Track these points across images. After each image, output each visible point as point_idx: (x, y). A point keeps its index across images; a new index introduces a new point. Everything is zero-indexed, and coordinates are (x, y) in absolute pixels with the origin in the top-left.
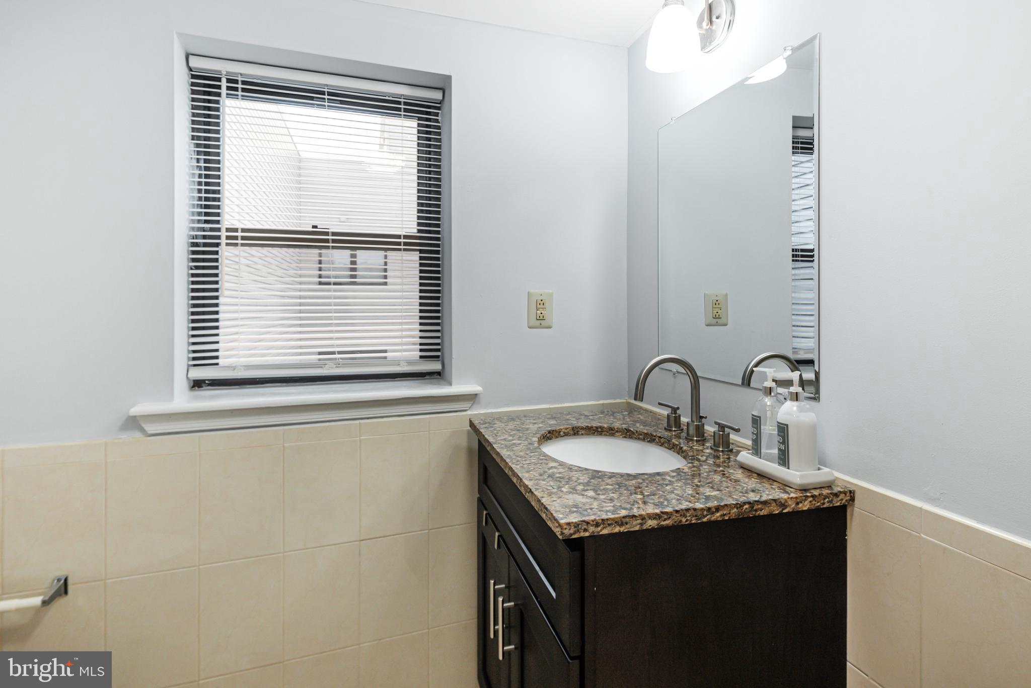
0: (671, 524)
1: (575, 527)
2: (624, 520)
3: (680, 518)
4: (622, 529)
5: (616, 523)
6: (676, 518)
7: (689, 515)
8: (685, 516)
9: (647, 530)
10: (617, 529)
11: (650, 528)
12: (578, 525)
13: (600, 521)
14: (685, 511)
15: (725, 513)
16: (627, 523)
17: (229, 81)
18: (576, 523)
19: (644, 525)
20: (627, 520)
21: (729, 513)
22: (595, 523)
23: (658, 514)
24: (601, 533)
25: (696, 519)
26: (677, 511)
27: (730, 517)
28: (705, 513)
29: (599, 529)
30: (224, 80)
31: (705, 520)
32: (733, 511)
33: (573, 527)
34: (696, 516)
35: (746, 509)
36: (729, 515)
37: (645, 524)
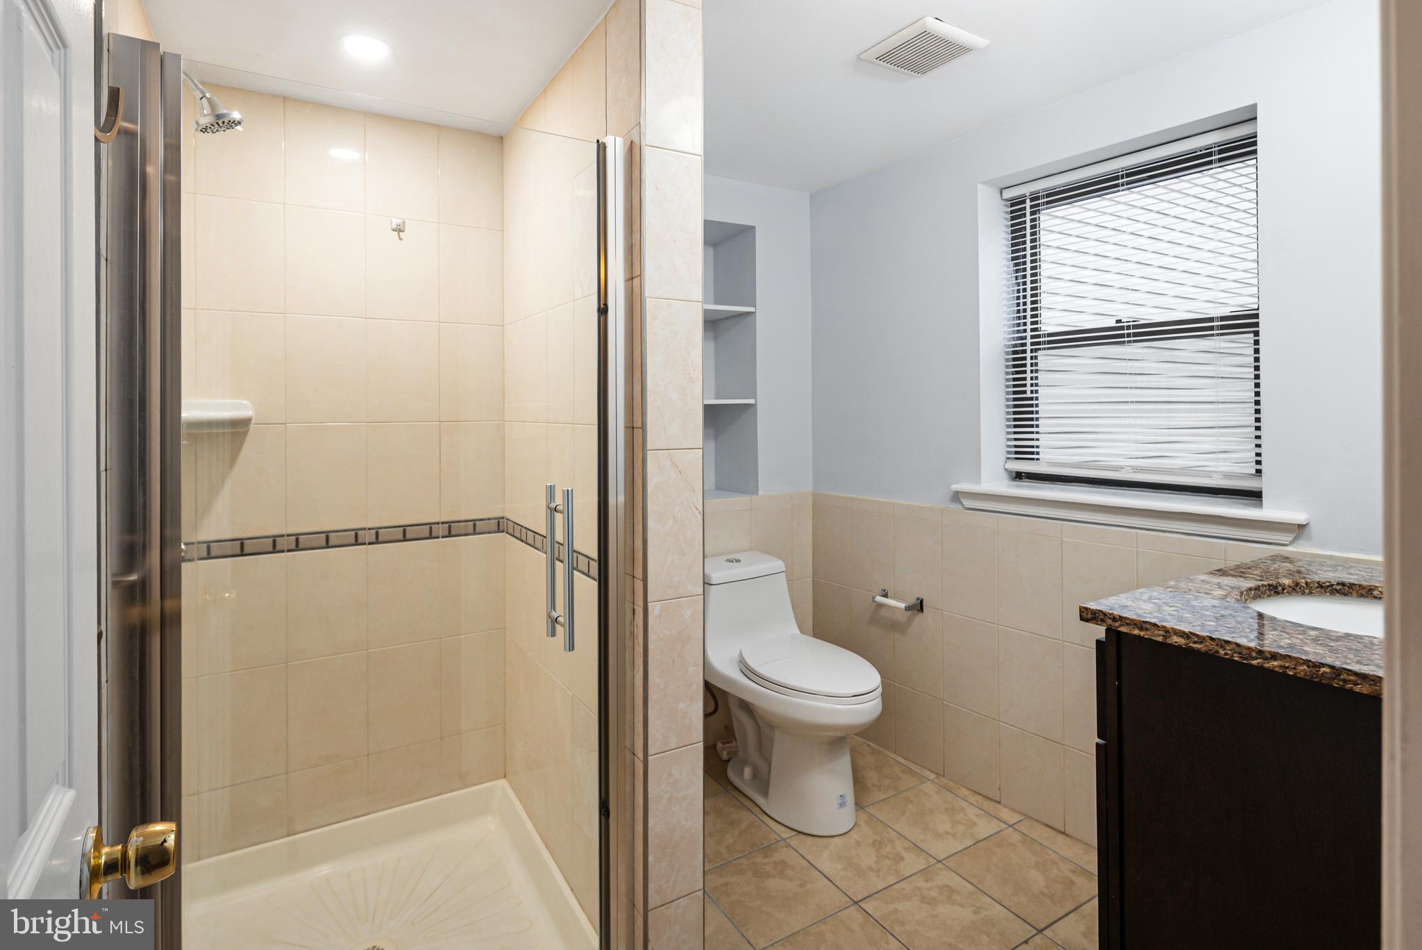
0: (1204, 649)
1: (1092, 614)
2: (1144, 625)
3: (1216, 647)
4: (1142, 634)
5: (1135, 624)
6: (1212, 646)
7: (1229, 648)
8: (1222, 647)
9: (1171, 645)
10: (1136, 632)
11: (1177, 644)
12: (1096, 613)
13: (1118, 617)
14: (1222, 642)
15: (1287, 665)
16: (1147, 630)
17: (1032, 200)
18: (1093, 610)
19: (1169, 639)
20: (1148, 626)
21: (1295, 668)
22: (1112, 617)
23: (1187, 634)
24: (1119, 629)
25: (1240, 657)
26: (1211, 639)
27: (1296, 673)
28: (1254, 654)
29: (1117, 624)
30: (1028, 201)
31: (1254, 662)
32: (1301, 668)
33: (1090, 613)
34: (1240, 653)
35: (1325, 672)
36: (1294, 671)
37: (1169, 637)
